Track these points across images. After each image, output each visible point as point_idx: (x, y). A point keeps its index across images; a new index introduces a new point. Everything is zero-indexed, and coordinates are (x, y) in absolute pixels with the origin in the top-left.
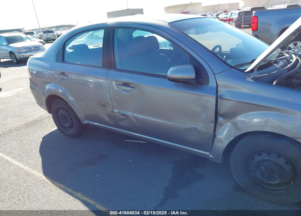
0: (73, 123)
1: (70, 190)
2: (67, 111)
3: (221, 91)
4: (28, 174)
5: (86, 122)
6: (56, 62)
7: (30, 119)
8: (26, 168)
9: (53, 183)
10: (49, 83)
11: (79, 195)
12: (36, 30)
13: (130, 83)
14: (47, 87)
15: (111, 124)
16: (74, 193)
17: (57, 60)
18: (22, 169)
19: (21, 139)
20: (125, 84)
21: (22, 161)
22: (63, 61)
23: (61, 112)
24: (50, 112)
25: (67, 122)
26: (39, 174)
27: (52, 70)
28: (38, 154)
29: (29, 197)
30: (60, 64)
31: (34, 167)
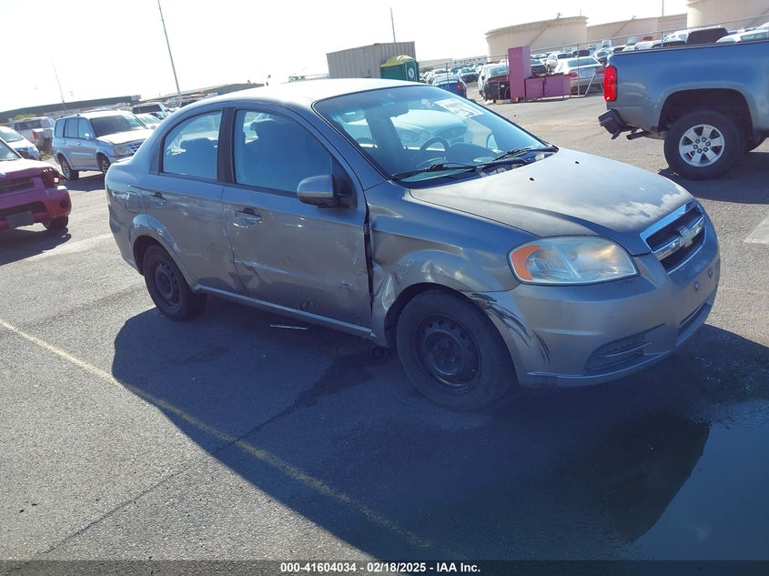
0: (178, 291)
1: (149, 396)
2: (168, 268)
3: (373, 216)
4: (88, 375)
5: (198, 287)
6: (150, 173)
7: (111, 291)
8: (88, 366)
9: (126, 387)
10: (138, 213)
11: (161, 402)
12: (170, 98)
13: (255, 208)
14: (136, 221)
15: (234, 287)
16: (154, 399)
17: (151, 170)
18: (81, 368)
19: (90, 323)
20: (249, 211)
21: (83, 357)
22: (161, 170)
23: (160, 269)
24: (141, 273)
25: (169, 290)
26: (107, 375)
27: (142, 189)
28: (112, 346)
29: (82, 404)
30: (154, 177)
31: (100, 366)
